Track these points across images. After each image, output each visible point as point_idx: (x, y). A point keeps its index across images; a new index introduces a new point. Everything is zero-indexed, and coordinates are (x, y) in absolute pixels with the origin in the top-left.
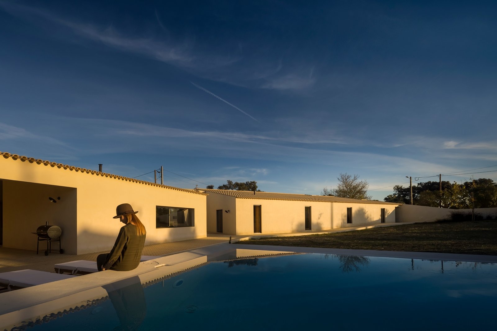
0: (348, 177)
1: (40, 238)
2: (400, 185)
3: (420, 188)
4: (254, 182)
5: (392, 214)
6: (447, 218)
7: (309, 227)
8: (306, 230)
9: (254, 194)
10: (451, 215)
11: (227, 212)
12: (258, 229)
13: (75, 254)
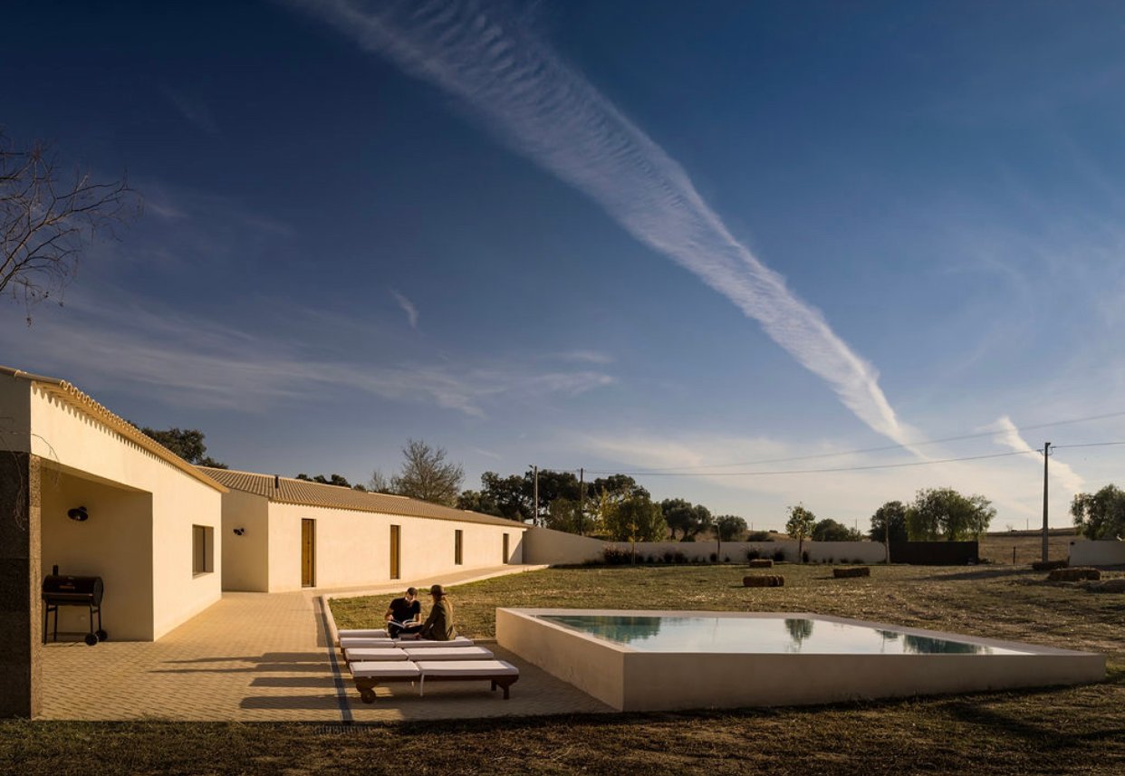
0: (426, 450)
3: (529, 482)
5: (518, 546)
6: (598, 557)
7: (395, 573)
8: (391, 578)
9: (277, 486)
10: (602, 551)
11: (239, 532)
12: (309, 578)
13: (148, 641)
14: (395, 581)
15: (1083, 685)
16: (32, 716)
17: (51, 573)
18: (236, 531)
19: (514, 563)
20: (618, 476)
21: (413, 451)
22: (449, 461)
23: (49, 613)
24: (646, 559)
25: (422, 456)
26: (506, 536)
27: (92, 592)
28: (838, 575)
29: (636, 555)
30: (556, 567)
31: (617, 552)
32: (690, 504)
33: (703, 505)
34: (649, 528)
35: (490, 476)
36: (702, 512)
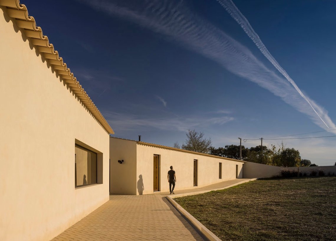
0: (196, 133)
5: (241, 172)
8: (194, 186)
11: (121, 162)
12: (157, 187)
14: (196, 187)
18: (119, 161)
19: (240, 178)
21: (190, 134)
22: (205, 138)
25: (194, 136)
26: (237, 166)
30: (259, 179)
31: (289, 172)
34: (295, 161)
35: (211, 148)
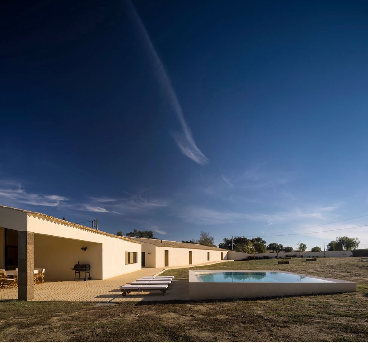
0: (205, 233)
1: (76, 272)
2: (227, 238)
4: (151, 232)
5: (226, 256)
6: (246, 258)
7: (191, 263)
8: (190, 264)
9: (162, 242)
10: (247, 256)
11: (149, 254)
12: (167, 264)
13: (101, 280)
15: (345, 292)
16: (27, 299)
17: (77, 263)
19: (224, 260)
20: (258, 238)
21: (202, 233)
23: (76, 273)
24: (258, 258)
25: (204, 235)
26: (222, 253)
27: (85, 268)
28: (307, 260)
29: (256, 257)
31: (251, 256)
32: (278, 244)
33: (281, 244)
36: (281, 246)
